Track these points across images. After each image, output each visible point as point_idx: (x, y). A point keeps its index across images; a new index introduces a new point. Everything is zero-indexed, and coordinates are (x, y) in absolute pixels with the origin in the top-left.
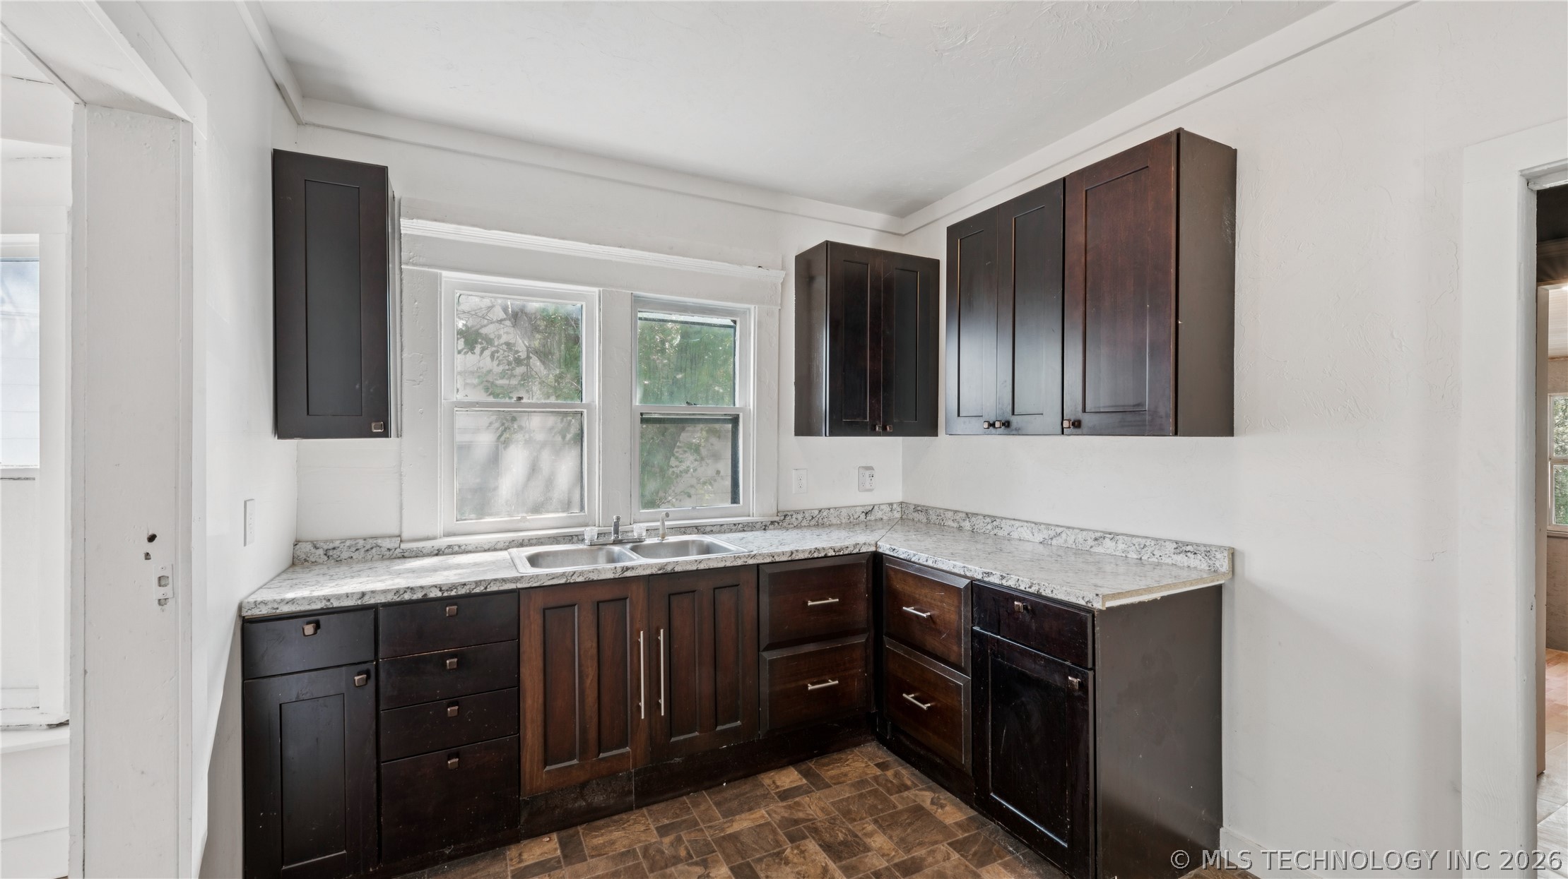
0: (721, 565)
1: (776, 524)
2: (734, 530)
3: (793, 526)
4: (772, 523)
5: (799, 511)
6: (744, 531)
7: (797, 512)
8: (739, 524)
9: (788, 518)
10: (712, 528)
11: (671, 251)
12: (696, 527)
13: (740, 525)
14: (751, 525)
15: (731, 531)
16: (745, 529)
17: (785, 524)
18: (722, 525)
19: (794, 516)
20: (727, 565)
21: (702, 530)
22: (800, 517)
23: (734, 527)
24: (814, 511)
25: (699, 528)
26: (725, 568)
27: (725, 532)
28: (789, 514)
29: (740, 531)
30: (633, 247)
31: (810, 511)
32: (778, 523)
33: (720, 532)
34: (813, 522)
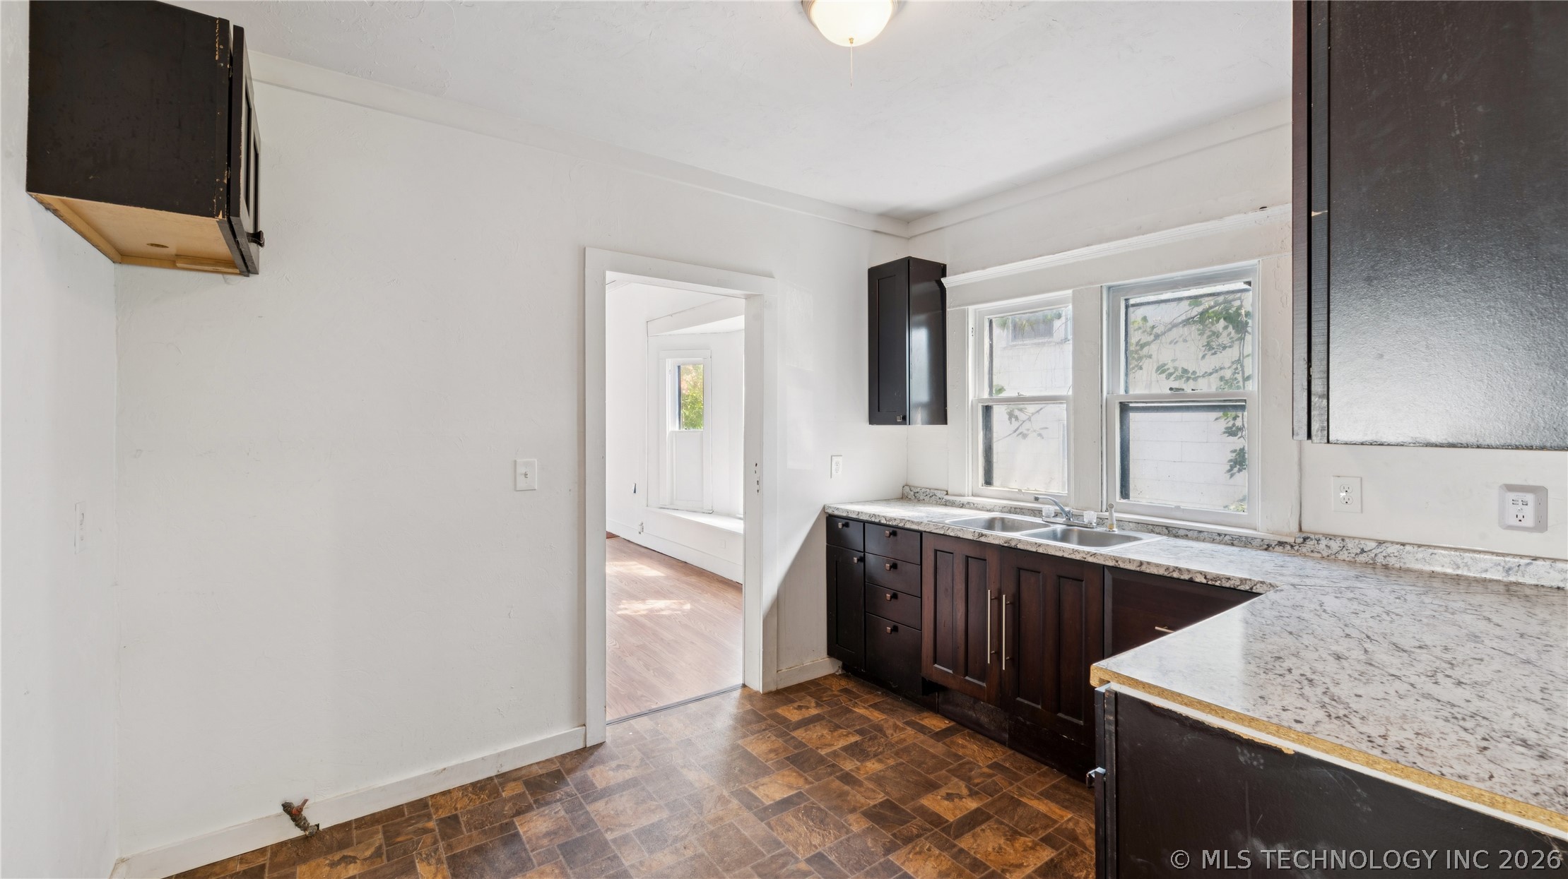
0: (1060, 554)
1: (1288, 547)
2: (1218, 541)
3: (1319, 555)
4: (1281, 544)
5: (1335, 536)
6: (1233, 545)
7: (1330, 537)
8: (1225, 535)
9: (1309, 543)
10: (1188, 533)
11: (1141, 231)
12: (1167, 528)
13: (1227, 537)
14: (1244, 539)
15: (1213, 541)
16: (1235, 542)
17: (1304, 550)
18: (1200, 532)
19: (1324, 542)
20: (1065, 556)
21: (1174, 532)
22: (1335, 545)
23: (1218, 538)
24: (1368, 543)
25: (1171, 529)
26: (1062, 558)
27: (1204, 540)
28: (1312, 536)
29: (1226, 544)
30: (1100, 242)
31: (1357, 541)
32: (1292, 546)
33: (1197, 539)
34: (1362, 558)
